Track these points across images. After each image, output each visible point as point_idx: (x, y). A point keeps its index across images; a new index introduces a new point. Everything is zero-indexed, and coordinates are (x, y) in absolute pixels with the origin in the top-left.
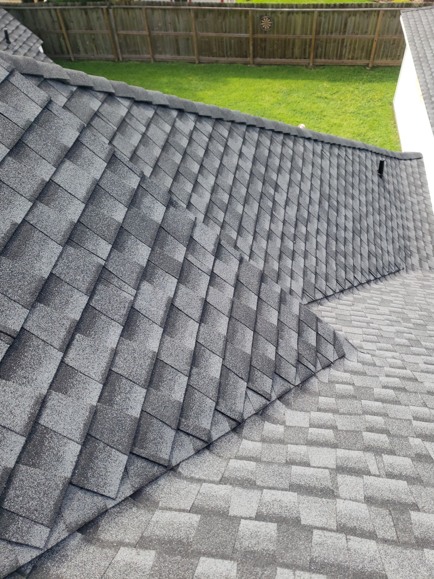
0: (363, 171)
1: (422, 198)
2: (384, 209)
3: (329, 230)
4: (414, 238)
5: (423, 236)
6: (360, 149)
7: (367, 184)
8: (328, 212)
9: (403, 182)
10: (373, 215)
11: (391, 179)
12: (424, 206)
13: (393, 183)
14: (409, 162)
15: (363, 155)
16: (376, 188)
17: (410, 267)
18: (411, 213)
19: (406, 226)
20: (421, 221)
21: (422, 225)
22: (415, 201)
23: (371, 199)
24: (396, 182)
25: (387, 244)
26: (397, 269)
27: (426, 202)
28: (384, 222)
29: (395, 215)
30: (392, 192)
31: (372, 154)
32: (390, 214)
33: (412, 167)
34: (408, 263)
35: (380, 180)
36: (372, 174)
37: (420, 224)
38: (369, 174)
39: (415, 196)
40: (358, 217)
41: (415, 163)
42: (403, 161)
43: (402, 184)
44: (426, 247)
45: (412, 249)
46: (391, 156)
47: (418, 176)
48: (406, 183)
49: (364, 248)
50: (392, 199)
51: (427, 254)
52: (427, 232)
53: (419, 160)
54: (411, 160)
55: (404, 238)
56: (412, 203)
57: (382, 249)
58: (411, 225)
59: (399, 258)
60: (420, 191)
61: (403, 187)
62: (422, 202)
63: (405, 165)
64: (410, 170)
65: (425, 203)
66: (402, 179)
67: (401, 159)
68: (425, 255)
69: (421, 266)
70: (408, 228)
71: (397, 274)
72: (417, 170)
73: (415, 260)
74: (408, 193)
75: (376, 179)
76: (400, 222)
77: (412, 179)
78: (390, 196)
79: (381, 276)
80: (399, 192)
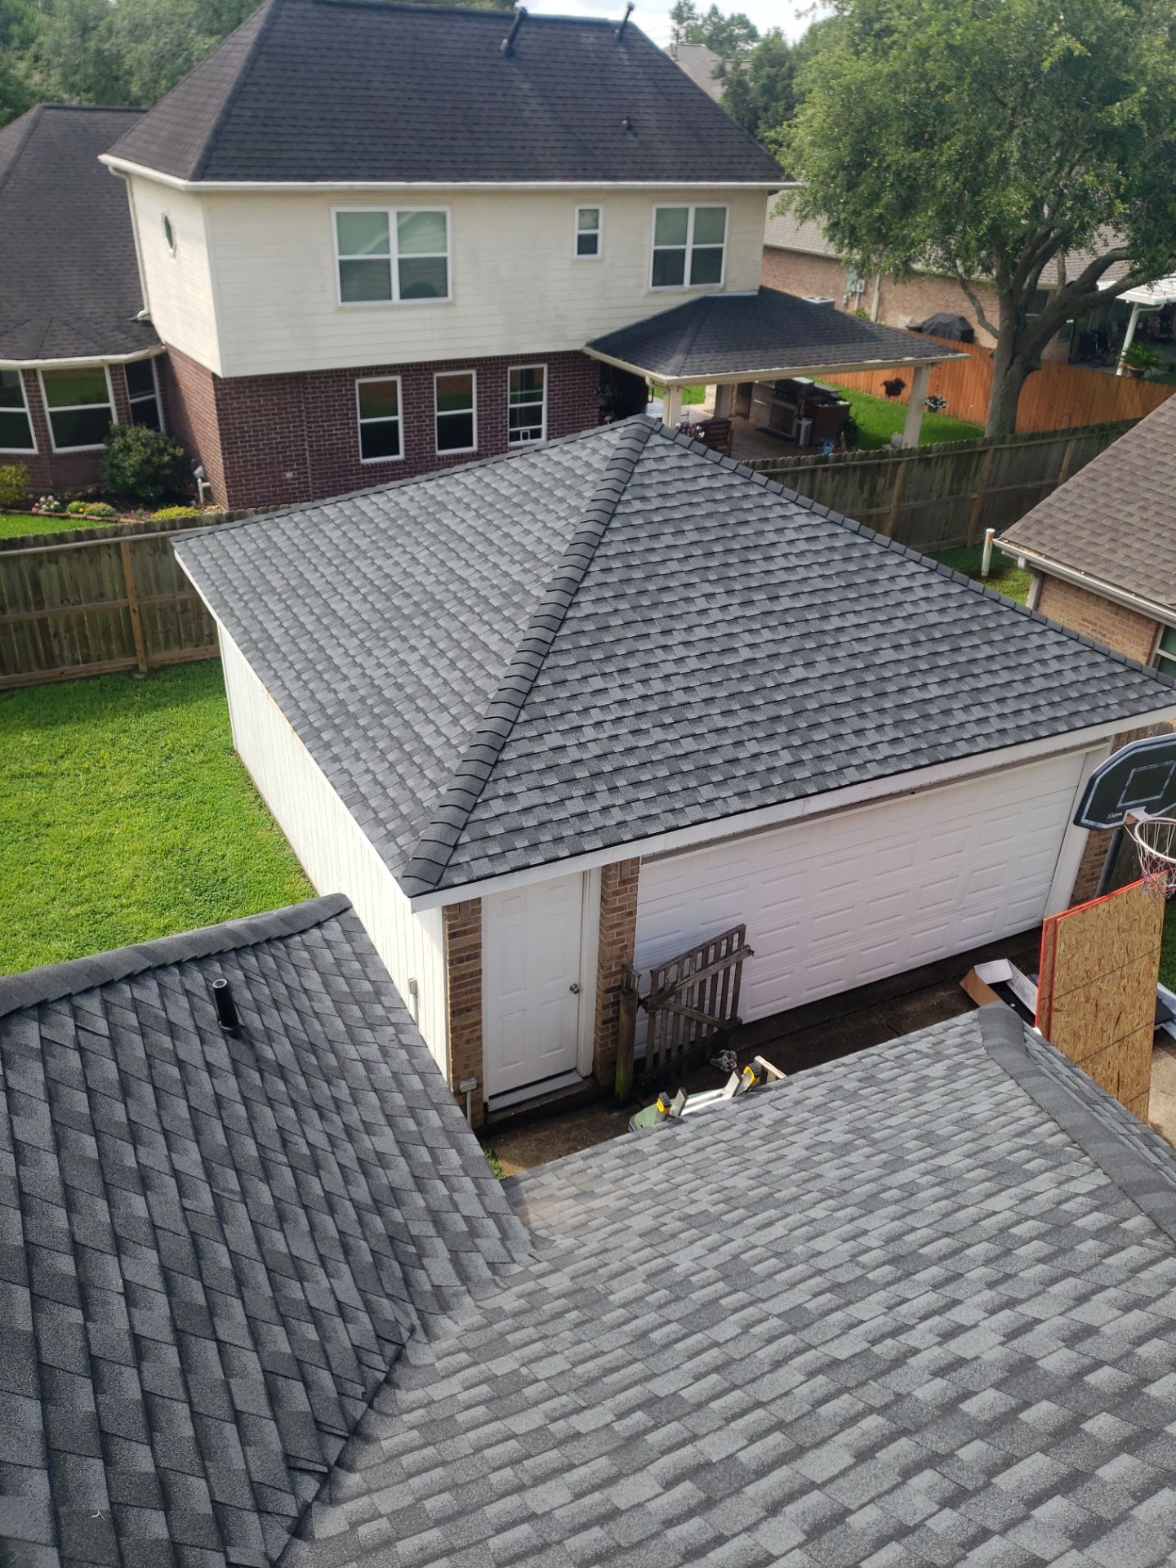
0: (164, 1050)
1: (391, 1030)
2: (278, 1145)
3: (55, 1427)
4: (410, 1184)
5: (436, 1161)
6: (131, 978)
7: (191, 1090)
8: (35, 1334)
9: (317, 1006)
10: (244, 1194)
11: (274, 1020)
12: (403, 1055)
13: (286, 1027)
14: (316, 933)
15: (149, 993)
16: (229, 1086)
17: (431, 1304)
18: (373, 1098)
19: (372, 1158)
20: (412, 1111)
21: (418, 1124)
22: (373, 1052)
23: (221, 1138)
24: (293, 1019)
25: (328, 1275)
26: (390, 1350)
27: (405, 1040)
28: (294, 1197)
29: (321, 1141)
30: (290, 1064)
31: (182, 973)
32: (305, 1150)
33: (329, 944)
34: (422, 1293)
35: (239, 1047)
36: (202, 1042)
37: (411, 1125)
38: (190, 1050)
39: (367, 1035)
40: (186, 1251)
41: (334, 930)
42: (297, 938)
43: (316, 1014)
44: (456, 1196)
45: (415, 1229)
46: (253, 940)
47: (356, 965)
48: (326, 1004)
49: (243, 1372)
50: (296, 1088)
51: (467, 1219)
52: (441, 1141)
53: (344, 916)
54: (319, 925)
55: (378, 1207)
56: (364, 1061)
57: (315, 1316)
58: (385, 1142)
59: (385, 1302)
60: (379, 1010)
61: (322, 1025)
62: (395, 1044)
63: (307, 948)
64: (327, 956)
65: (403, 1046)
66: (310, 999)
67: (291, 936)
68: (463, 1227)
69: (464, 1277)
70: (381, 1159)
71: (398, 1373)
72: (347, 948)
73: (439, 1269)
74: (344, 1037)
75: (219, 1052)
76: (348, 1155)
77: (341, 984)
78: (286, 1081)
79: (341, 1446)
80: (313, 1048)
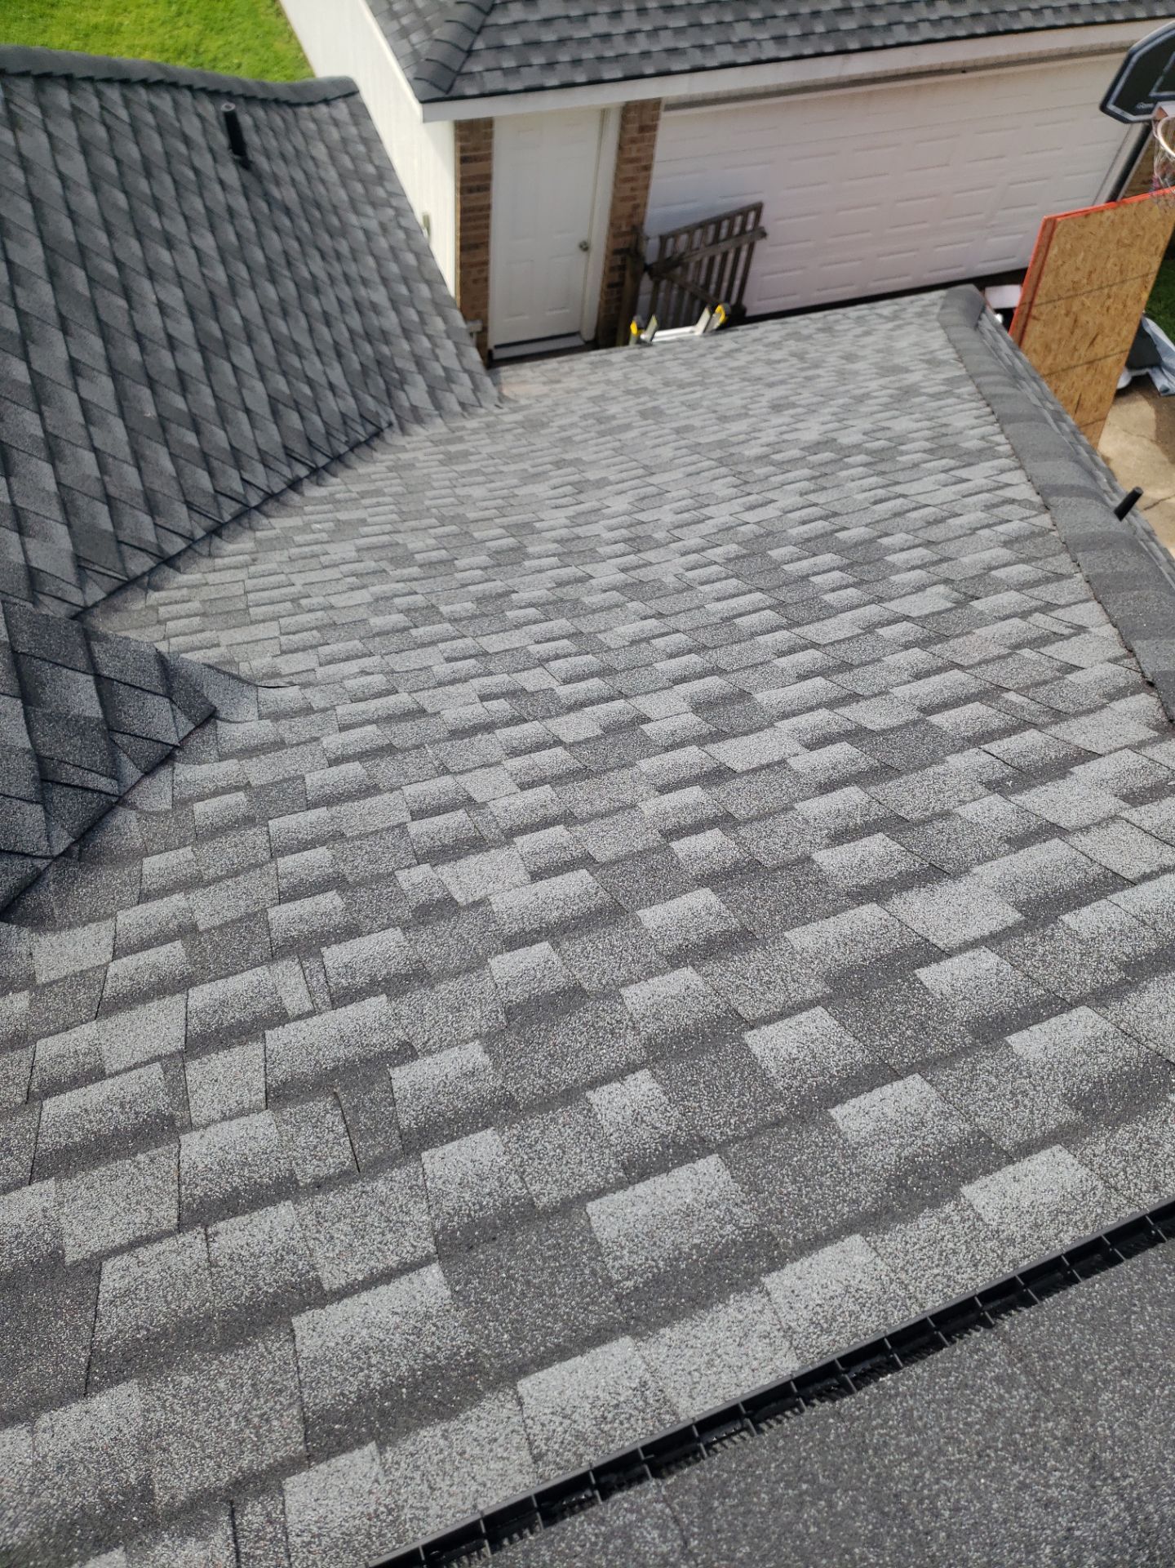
0: (180, 154)
1: (391, 212)
2: (283, 262)
3: (114, 358)
4: (398, 331)
5: (423, 322)
6: (145, 83)
7: (206, 194)
8: (93, 301)
9: (323, 174)
10: (254, 286)
11: (281, 169)
12: (401, 235)
13: (293, 180)
14: (323, 110)
15: (164, 102)
16: (240, 204)
17: (408, 415)
18: (371, 262)
19: (367, 304)
20: (405, 280)
21: (410, 290)
22: (373, 225)
23: (233, 238)
24: (299, 176)
25: (323, 363)
26: (371, 429)
27: (403, 222)
28: (295, 303)
29: (322, 275)
30: (296, 208)
31: (194, 97)
32: (307, 275)
33: (336, 123)
34: (401, 406)
35: (246, 175)
36: (215, 160)
37: (403, 290)
38: (205, 162)
39: (369, 210)
40: (205, 300)
41: (341, 110)
42: (305, 109)
43: (323, 181)
44: (438, 351)
45: (400, 363)
46: (261, 95)
47: (361, 148)
48: (332, 175)
49: (252, 389)
50: (301, 229)
51: (445, 369)
52: (428, 309)
53: (351, 99)
54: (326, 102)
55: (368, 337)
56: (366, 232)
57: (310, 382)
58: (380, 296)
59: (369, 399)
60: (380, 192)
61: (327, 190)
62: (393, 224)
63: (314, 120)
64: (335, 134)
65: (400, 227)
66: (317, 166)
67: (299, 105)
68: (441, 373)
69: (438, 405)
70: (375, 307)
71: (376, 442)
72: (353, 130)
73: (417, 394)
74: (347, 205)
75: (231, 174)
76: (346, 294)
77: (347, 162)
78: (292, 220)
79: (327, 460)
80: (318, 207)
